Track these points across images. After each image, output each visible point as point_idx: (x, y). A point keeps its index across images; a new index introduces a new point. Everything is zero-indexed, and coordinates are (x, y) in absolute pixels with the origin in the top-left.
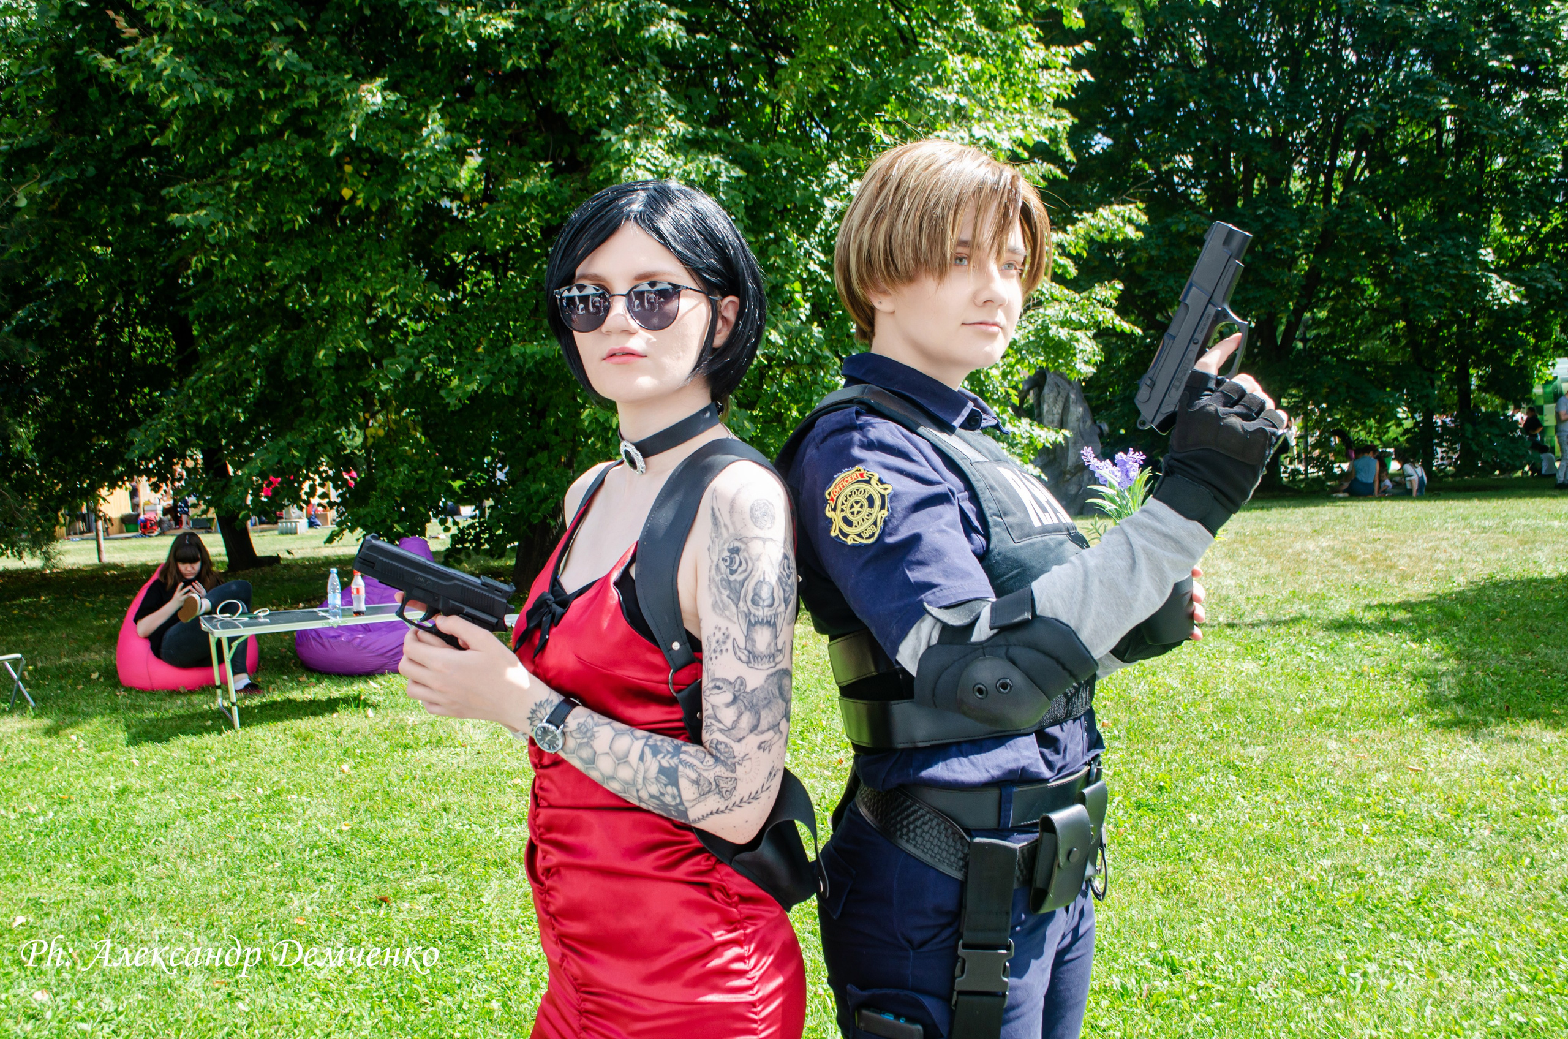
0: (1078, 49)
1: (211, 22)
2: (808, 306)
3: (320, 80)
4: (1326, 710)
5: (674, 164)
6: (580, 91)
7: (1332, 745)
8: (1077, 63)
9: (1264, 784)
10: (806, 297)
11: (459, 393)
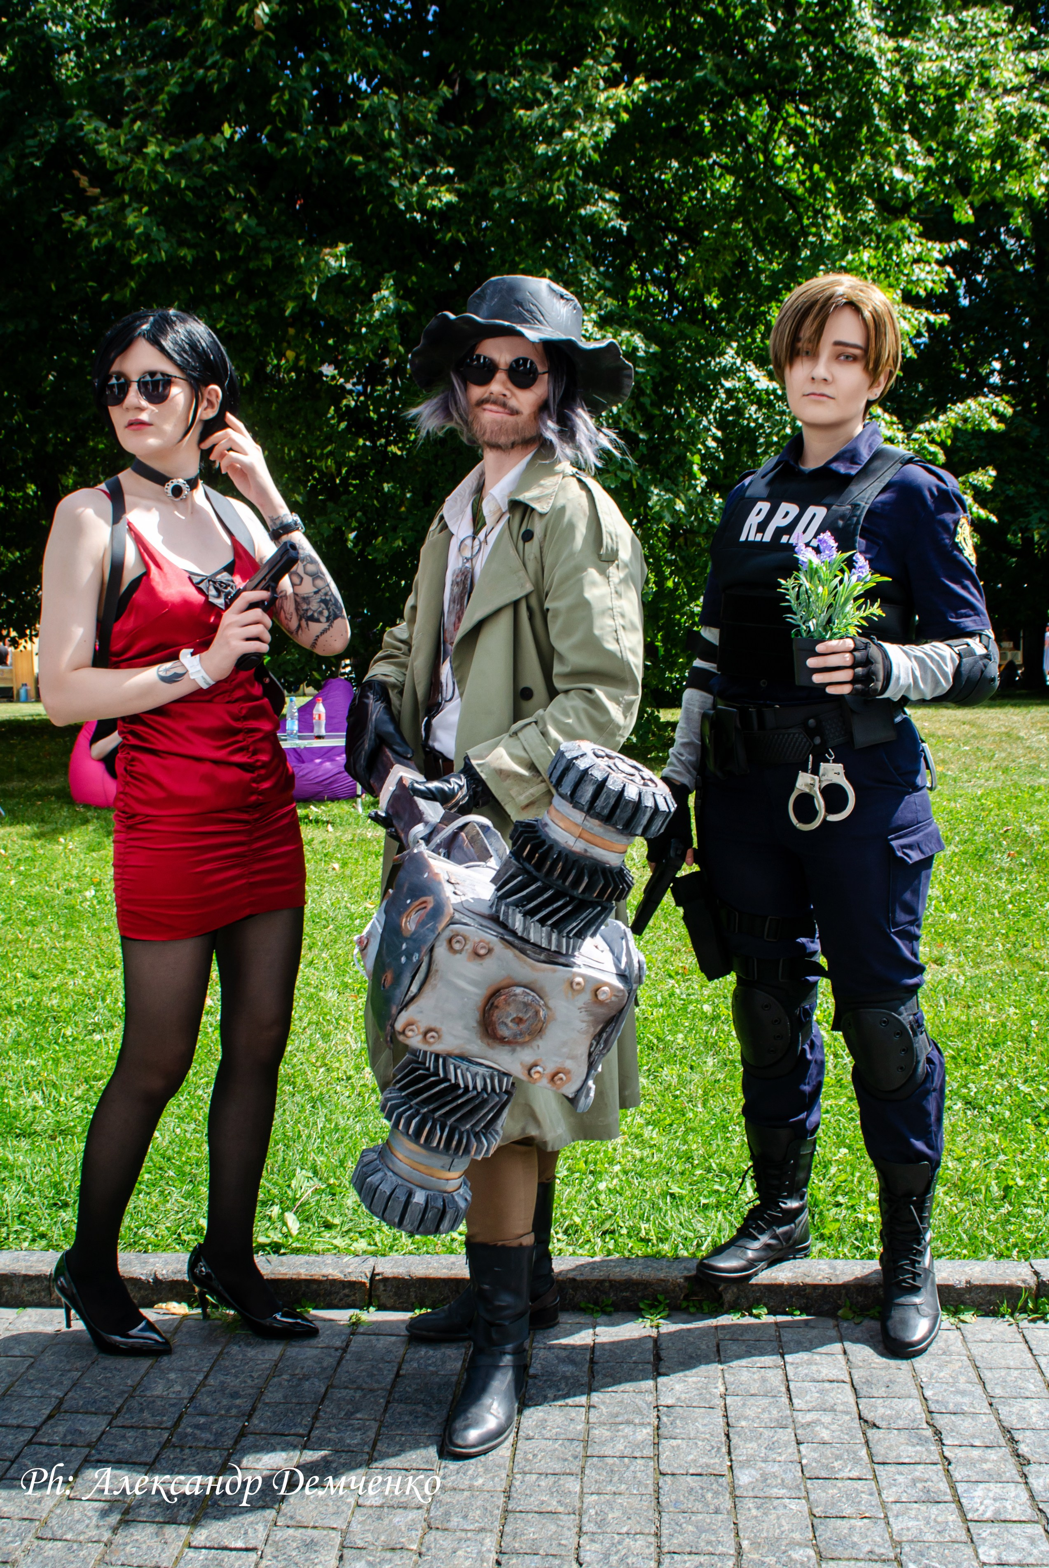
0: (953, 246)
1: (179, 183)
2: (704, 479)
3: (274, 244)
8: (947, 260)
10: (703, 471)
11: (386, 548)
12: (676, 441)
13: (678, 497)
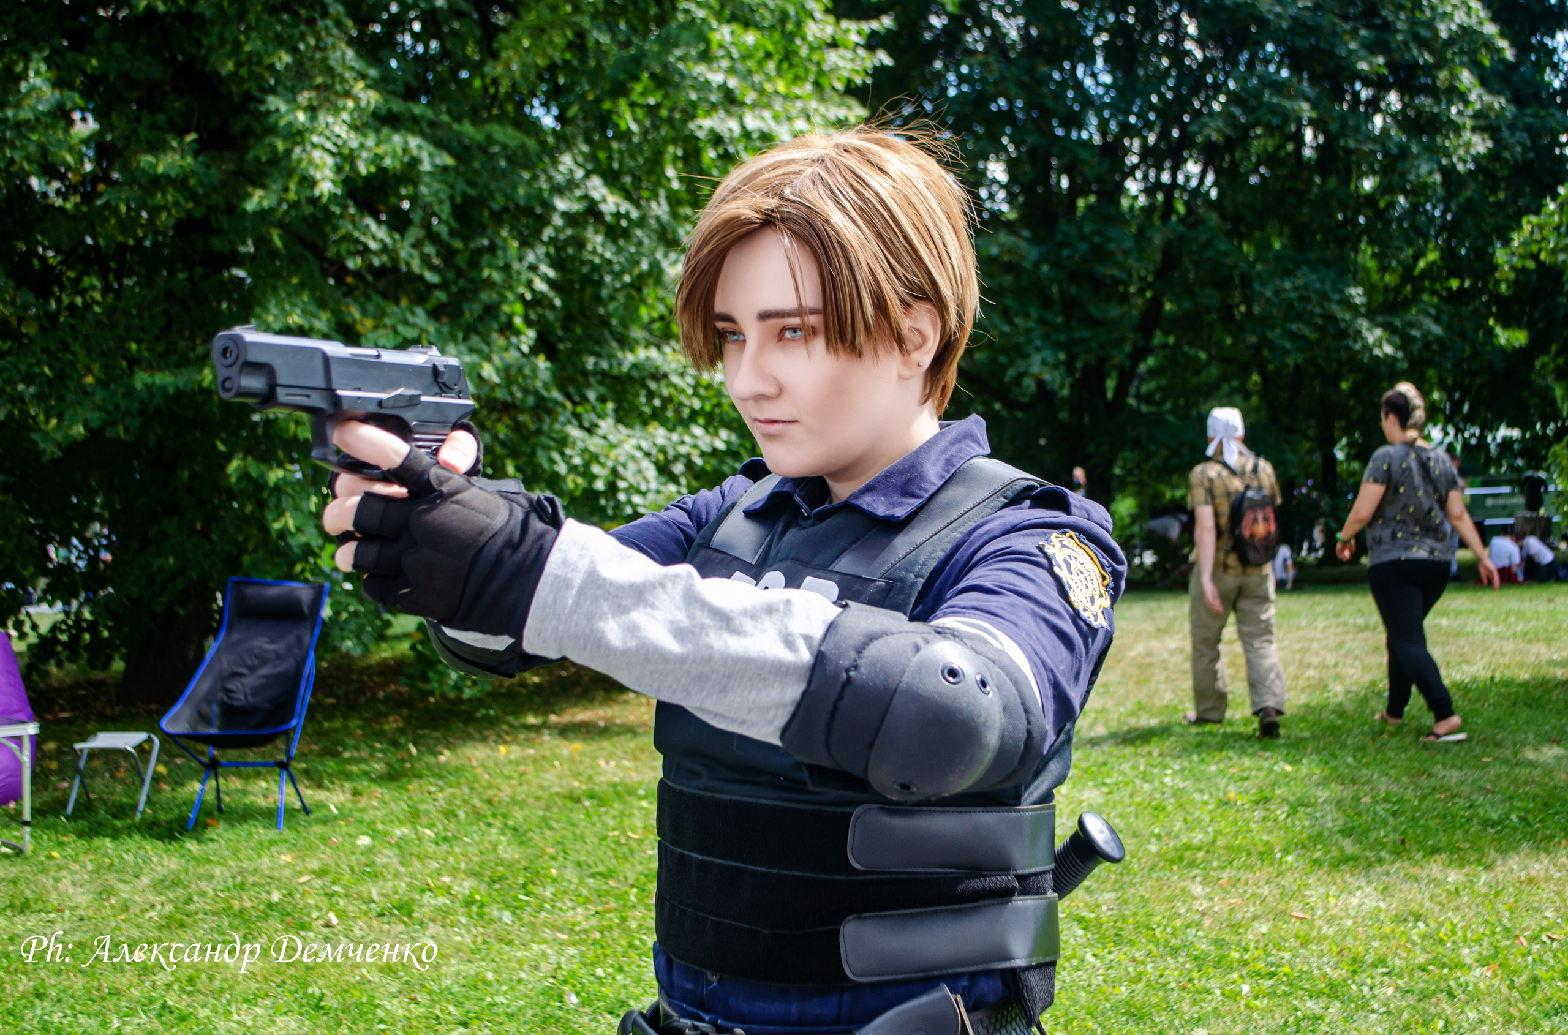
0: (874, 25)
2: (532, 334)
4: (1188, 847)
5: (362, 146)
6: (238, 45)
7: (1197, 889)
8: (873, 42)
9: (1118, 939)
10: (529, 323)
11: (59, 437)
12: (489, 283)
13: (489, 359)
